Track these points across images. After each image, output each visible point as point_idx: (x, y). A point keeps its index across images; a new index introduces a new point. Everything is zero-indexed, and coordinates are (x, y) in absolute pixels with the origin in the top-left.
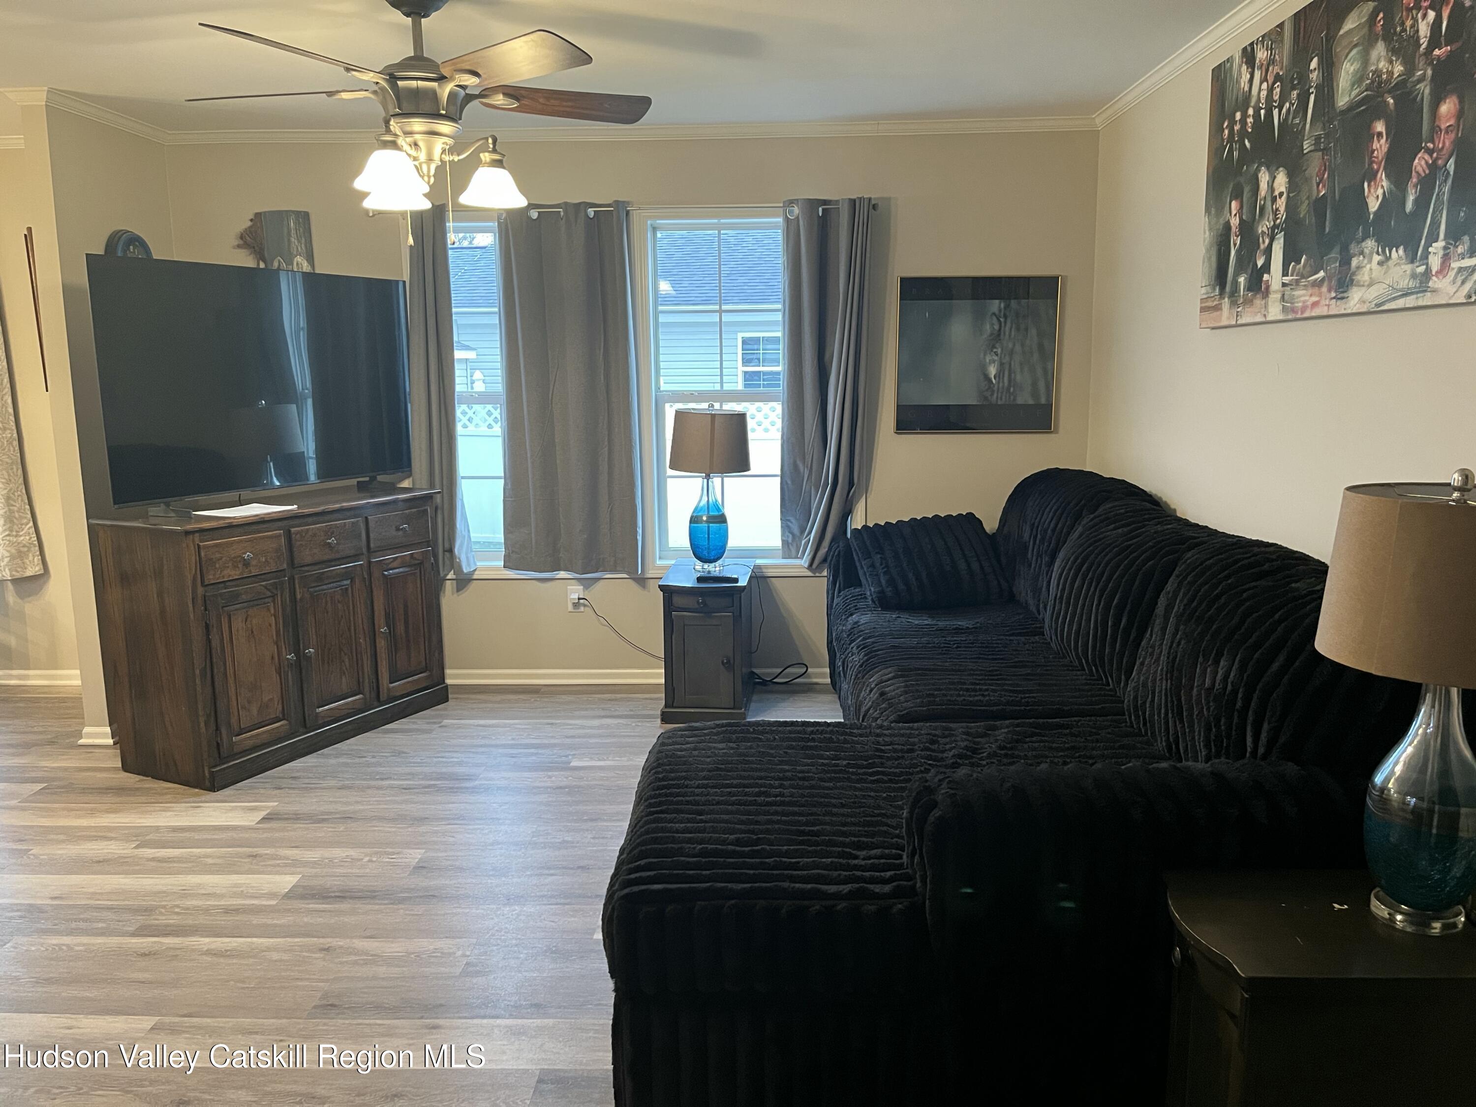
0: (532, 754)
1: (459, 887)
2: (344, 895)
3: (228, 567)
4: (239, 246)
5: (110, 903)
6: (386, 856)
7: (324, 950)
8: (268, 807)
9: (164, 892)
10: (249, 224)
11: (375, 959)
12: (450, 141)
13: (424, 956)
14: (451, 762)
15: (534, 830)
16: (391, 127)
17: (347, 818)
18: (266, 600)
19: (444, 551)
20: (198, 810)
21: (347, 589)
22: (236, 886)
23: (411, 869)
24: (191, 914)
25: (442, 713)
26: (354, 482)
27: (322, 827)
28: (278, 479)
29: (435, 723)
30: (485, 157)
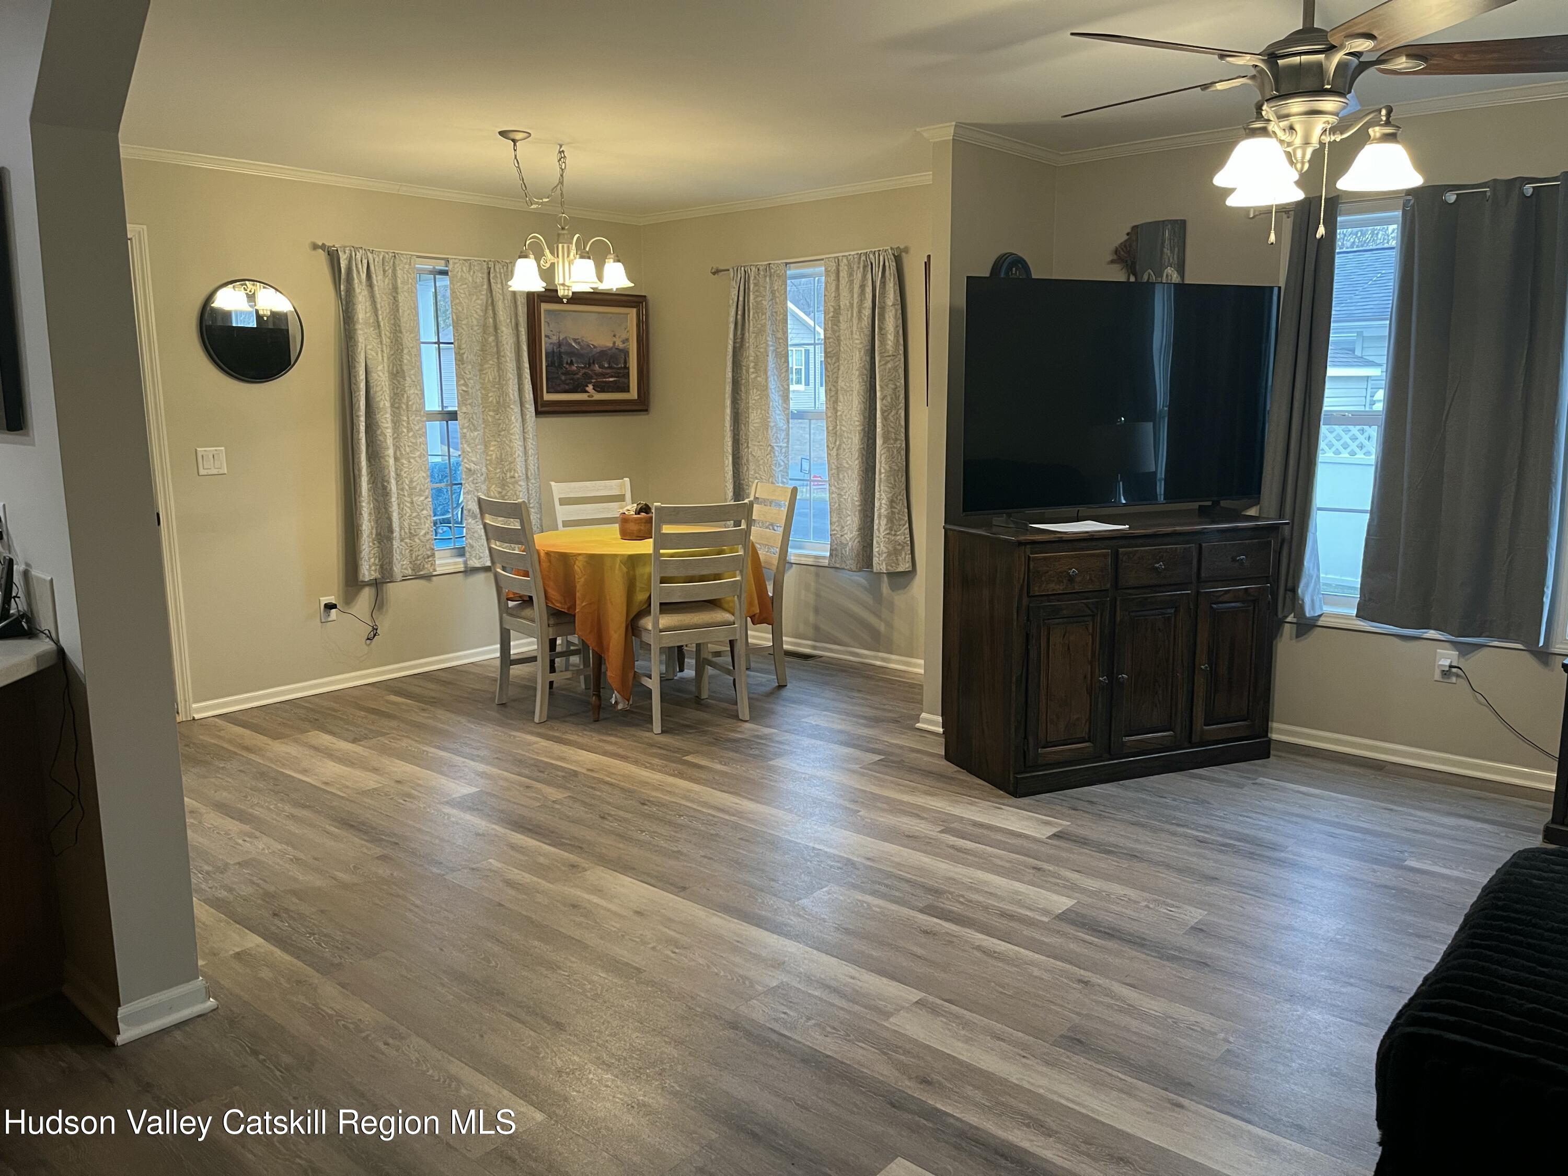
0: (1355, 839)
1: (1236, 964)
2: (1112, 933)
3: (1054, 581)
4: (1112, 262)
5: (909, 876)
6: (1164, 906)
7: (1083, 982)
8: (1061, 825)
9: (954, 880)
10: (1126, 237)
11: (1131, 1010)
12: (1333, 119)
13: (1182, 1025)
14: (1258, 825)
15: (1341, 927)
16: (1264, 113)
17: (1133, 856)
18: (1086, 619)
19: (1286, 590)
20: (999, 811)
21: (1169, 618)
22: (1017, 893)
23: (1187, 928)
24: (972, 907)
25: (1260, 769)
26: (1196, 505)
27: (1108, 859)
28: (1125, 499)
29: (1249, 778)
30: (1375, 132)
